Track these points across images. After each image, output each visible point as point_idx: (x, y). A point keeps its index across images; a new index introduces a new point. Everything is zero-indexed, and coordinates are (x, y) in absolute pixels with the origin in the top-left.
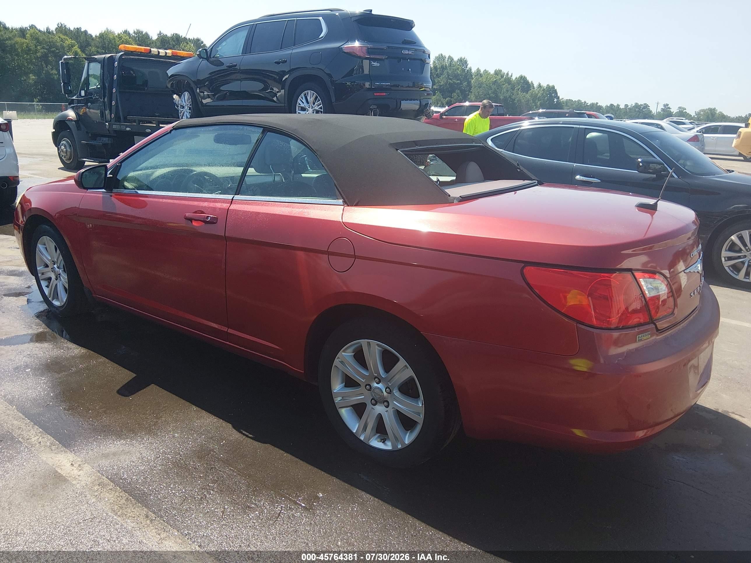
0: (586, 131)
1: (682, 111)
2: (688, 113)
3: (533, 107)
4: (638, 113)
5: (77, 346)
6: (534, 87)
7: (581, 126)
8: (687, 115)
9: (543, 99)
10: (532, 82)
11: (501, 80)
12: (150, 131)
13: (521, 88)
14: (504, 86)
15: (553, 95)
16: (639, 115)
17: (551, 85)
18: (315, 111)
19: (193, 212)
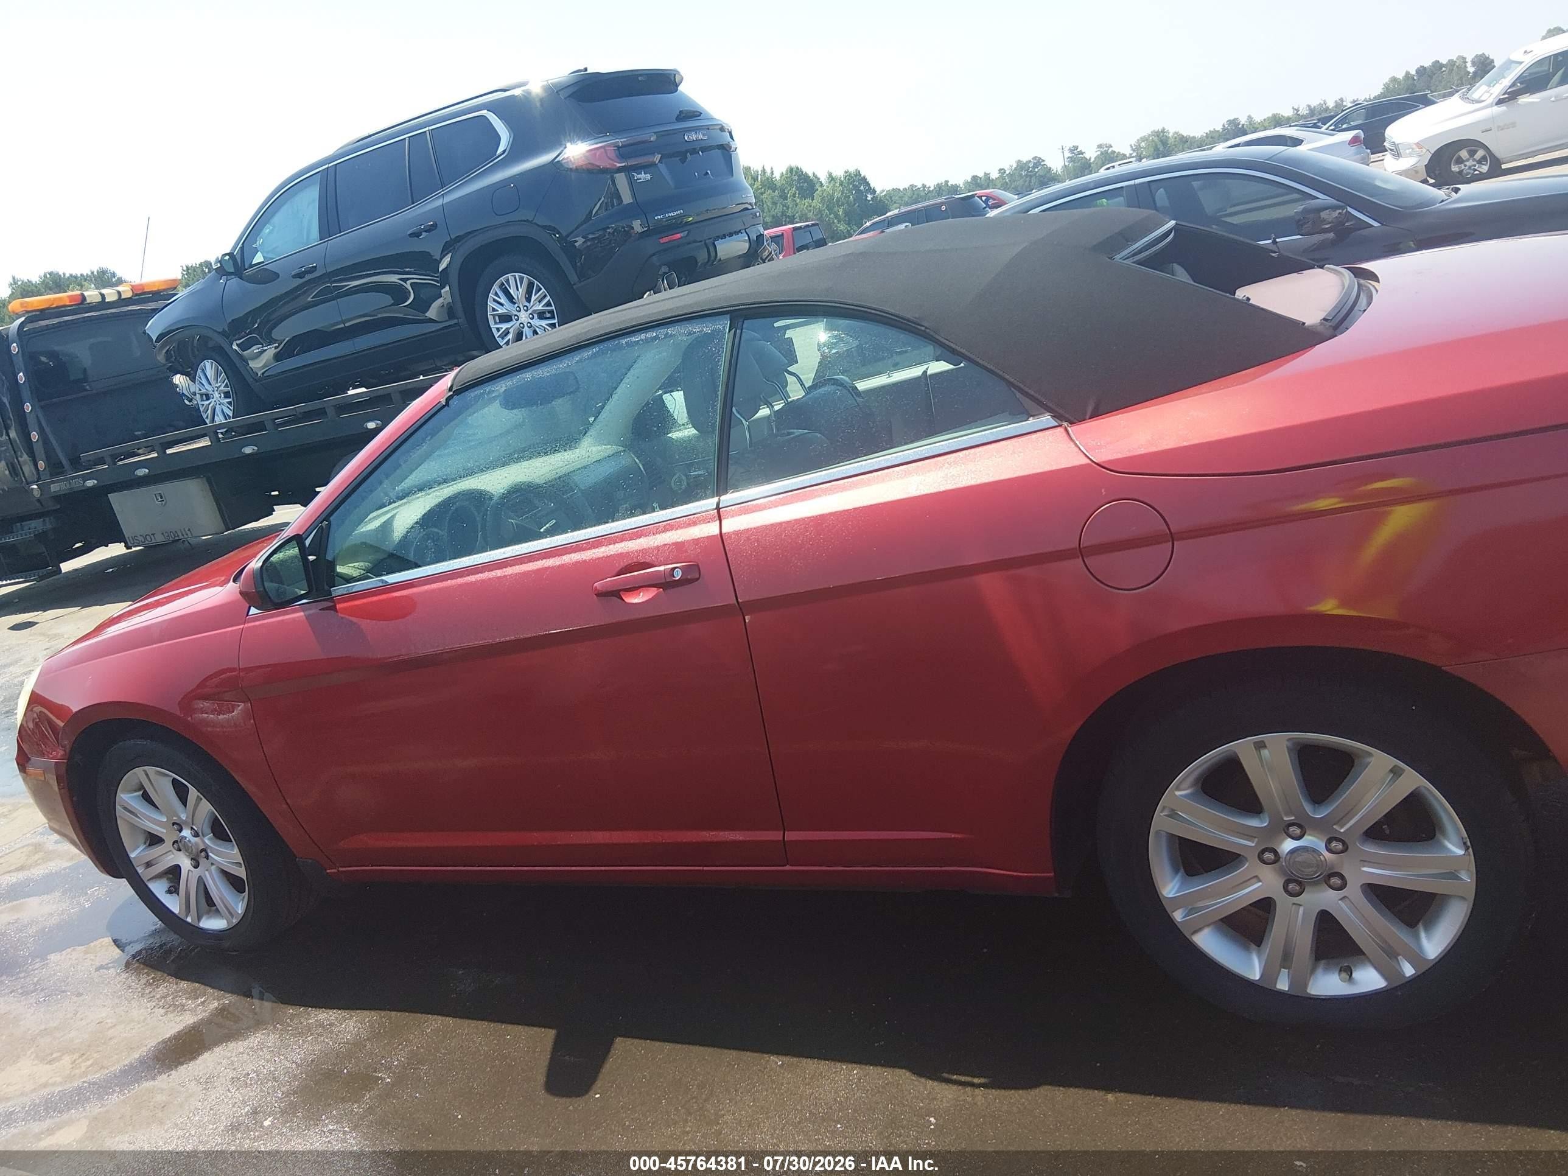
0: (1153, 186)
1: (1106, 152)
2: (1117, 151)
3: (834, 223)
4: (1028, 179)
5: (344, 1013)
6: (821, 182)
7: (1138, 181)
8: (1117, 157)
9: (847, 202)
10: (814, 174)
11: (755, 186)
12: (147, 471)
13: (797, 192)
14: (765, 196)
15: (862, 188)
16: (1030, 182)
17: (852, 169)
18: (535, 315)
19: (614, 573)
